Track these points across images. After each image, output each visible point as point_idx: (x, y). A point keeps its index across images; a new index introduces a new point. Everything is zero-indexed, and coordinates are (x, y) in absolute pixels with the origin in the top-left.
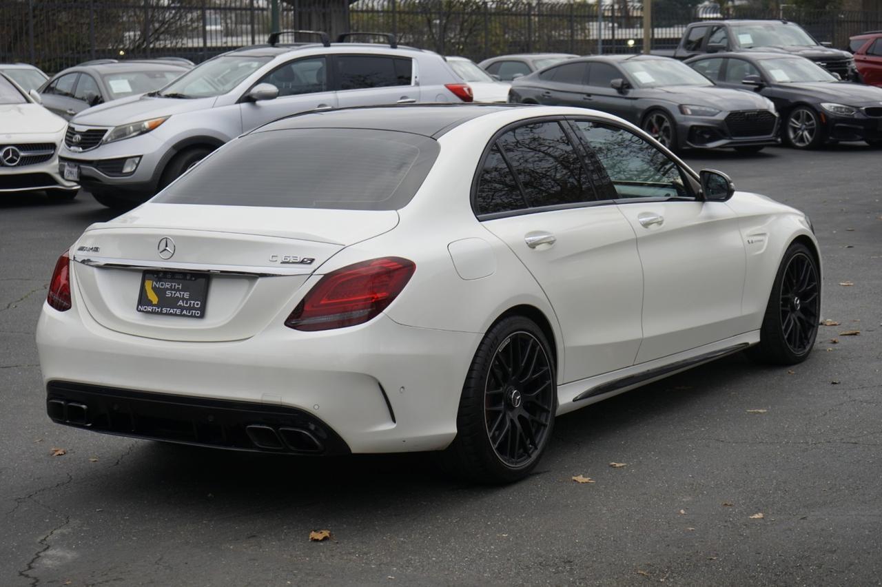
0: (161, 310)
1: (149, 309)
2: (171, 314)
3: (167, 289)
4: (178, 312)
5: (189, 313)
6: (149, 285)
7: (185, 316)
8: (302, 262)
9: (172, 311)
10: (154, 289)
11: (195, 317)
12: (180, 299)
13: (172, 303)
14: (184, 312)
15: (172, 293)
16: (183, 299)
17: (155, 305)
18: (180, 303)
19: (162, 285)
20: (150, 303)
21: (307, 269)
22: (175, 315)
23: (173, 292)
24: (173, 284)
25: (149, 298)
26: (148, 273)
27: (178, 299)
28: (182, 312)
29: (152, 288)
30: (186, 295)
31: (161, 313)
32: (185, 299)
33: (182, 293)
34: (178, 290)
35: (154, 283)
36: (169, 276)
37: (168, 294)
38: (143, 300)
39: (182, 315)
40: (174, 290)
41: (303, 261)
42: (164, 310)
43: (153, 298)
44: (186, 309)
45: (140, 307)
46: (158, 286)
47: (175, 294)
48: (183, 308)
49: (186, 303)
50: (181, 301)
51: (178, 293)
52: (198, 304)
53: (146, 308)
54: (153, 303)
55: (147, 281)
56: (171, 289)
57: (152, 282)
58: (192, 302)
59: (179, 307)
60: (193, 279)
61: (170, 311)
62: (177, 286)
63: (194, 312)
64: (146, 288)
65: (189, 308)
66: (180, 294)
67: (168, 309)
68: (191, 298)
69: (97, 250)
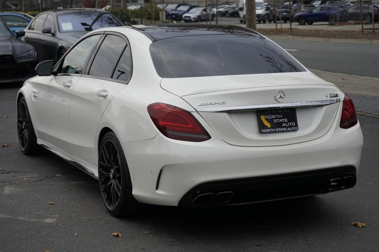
0: (275, 130)
1: (268, 130)
2: (282, 132)
3: (274, 119)
4: (285, 129)
5: (291, 129)
6: (263, 118)
7: (289, 131)
9: (281, 129)
12: (283, 123)
13: (279, 125)
14: (289, 129)
15: (277, 121)
16: (285, 122)
18: (284, 125)
19: (270, 117)
20: (267, 127)
22: (284, 131)
23: (278, 120)
24: (277, 115)
25: (265, 125)
26: (259, 112)
27: (282, 123)
28: (287, 129)
29: (265, 119)
30: (286, 120)
31: (275, 132)
32: (286, 122)
33: (283, 119)
34: (280, 118)
35: (266, 116)
36: (274, 112)
37: (275, 121)
38: (261, 127)
39: (287, 131)
40: (278, 118)
41: (336, 95)
42: (277, 130)
43: (269, 125)
45: (262, 130)
46: (268, 118)
47: (279, 121)
48: (287, 127)
49: (287, 124)
50: (284, 124)
51: (281, 120)
52: (293, 124)
53: (266, 131)
54: (269, 127)
55: (261, 116)
56: (276, 118)
57: (264, 116)
58: (290, 123)
59: (284, 127)
60: (288, 111)
61: (280, 130)
62: (279, 116)
63: (294, 128)
64: (262, 120)
65: (290, 127)
66: (282, 120)
67: (279, 129)
68: (289, 122)
69: (223, 103)
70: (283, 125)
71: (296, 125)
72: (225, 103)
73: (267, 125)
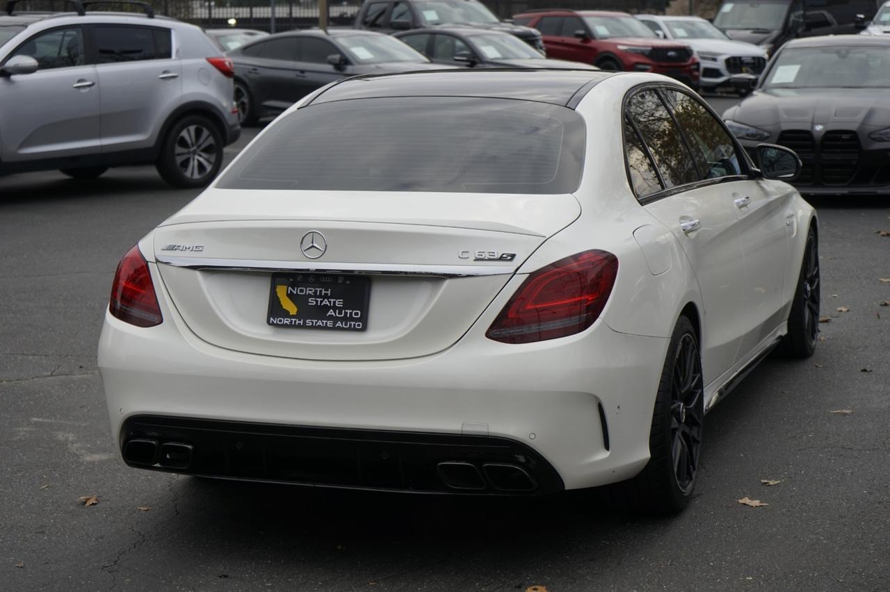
0: (304, 323)
1: (287, 321)
2: (319, 328)
3: (310, 296)
4: (330, 324)
5: (346, 325)
6: (282, 291)
7: (339, 329)
8: (501, 259)
9: (320, 323)
10: (291, 296)
11: (355, 330)
12: (330, 308)
13: (321, 312)
14: (339, 324)
15: (317, 301)
16: (335, 308)
17: (293, 316)
18: (331, 312)
19: (302, 291)
20: (286, 314)
21: (508, 267)
22: (326, 328)
23: (319, 300)
24: (318, 289)
25: (284, 307)
26: (278, 276)
27: (327, 308)
28: (335, 323)
29: (288, 295)
30: (339, 303)
31: (304, 327)
32: (338, 308)
33: (332, 300)
34: (326, 296)
35: (290, 288)
36: (312, 279)
37: (312, 302)
38: (275, 310)
39: (334, 329)
40: (320, 296)
41: (501, 256)
42: (309, 323)
43: (292, 309)
44: (342, 320)
45: (272, 319)
46: (295, 292)
47: (321, 302)
48: (335, 319)
49: (340, 313)
50: (331, 310)
51: (326, 300)
52: (356, 314)
53: (280, 321)
54: (291, 314)
55: (278, 286)
56: (315, 296)
57: (286, 287)
58: (349, 311)
59: (331, 318)
60: (348, 282)
61: (316, 323)
62: (323, 292)
63: (353, 323)
64: (279, 295)
65: (345, 319)
66: (330, 302)
67: (315, 321)
68: (345, 307)
69: (198, 249)
70: (329, 313)
71: (364, 319)
72: (201, 249)
73: (287, 309)
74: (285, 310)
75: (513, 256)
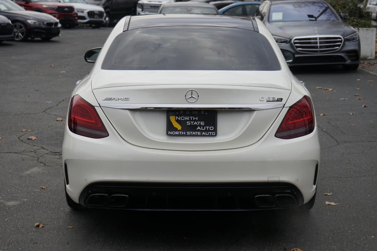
0: (186, 133)
1: (177, 133)
2: (194, 136)
3: (187, 120)
4: (199, 133)
5: (207, 133)
6: (173, 119)
7: (204, 136)
8: (277, 101)
9: (194, 133)
10: (177, 121)
11: (212, 136)
12: (198, 126)
13: (193, 128)
14: (204, 133)
15: (191, 123)
16: (200, 126)
17: (180, 130)
18: (199, 128)
19: (183, 118)
20: (176, 130)
22: (197, 136)
23: (192, 122)
24: (191, 117)
26: (170, 112)
27: (196, 126)
28: (201, 133)
29: (176, 120)
30: (202, 123)
31: (186, 135)
32: (202, 126)
33: (199, 122)
34: (195, 120)
35: (177, 117)
36: (187, 112)
37: (188, 123)
38: (170, 128)
39: (201, 136)
40: (192, 120)
41: (277, 100)
42: (188, 133)
43: (179, 127)
45: (169, 132)
46: (179, 119)
47: (193, 123)
48: (201, 131)
49: (203, 128)
50: (199, 127)
51: (196, 122)
52: (212, 128)
53: (174, 133)
54: (178, 129)
55: (171, 116)
56: (190, 120)
57: (175, 116)
58: (208, 127)
59: (199, 130)
60: (206, 113)
61: (192, 133)
62: (194, 118)
63: (210, 133)
64: (171, 120)
65: (206, 131)
66: (198, 123)
67: (191, 132)
68: (206, 125)
69: (127, 99)
70: (198, 128)
71: (215, 130)
72: (128, 99)
73: (176, 127)
74: (175, 127)
75: (282, 99)
